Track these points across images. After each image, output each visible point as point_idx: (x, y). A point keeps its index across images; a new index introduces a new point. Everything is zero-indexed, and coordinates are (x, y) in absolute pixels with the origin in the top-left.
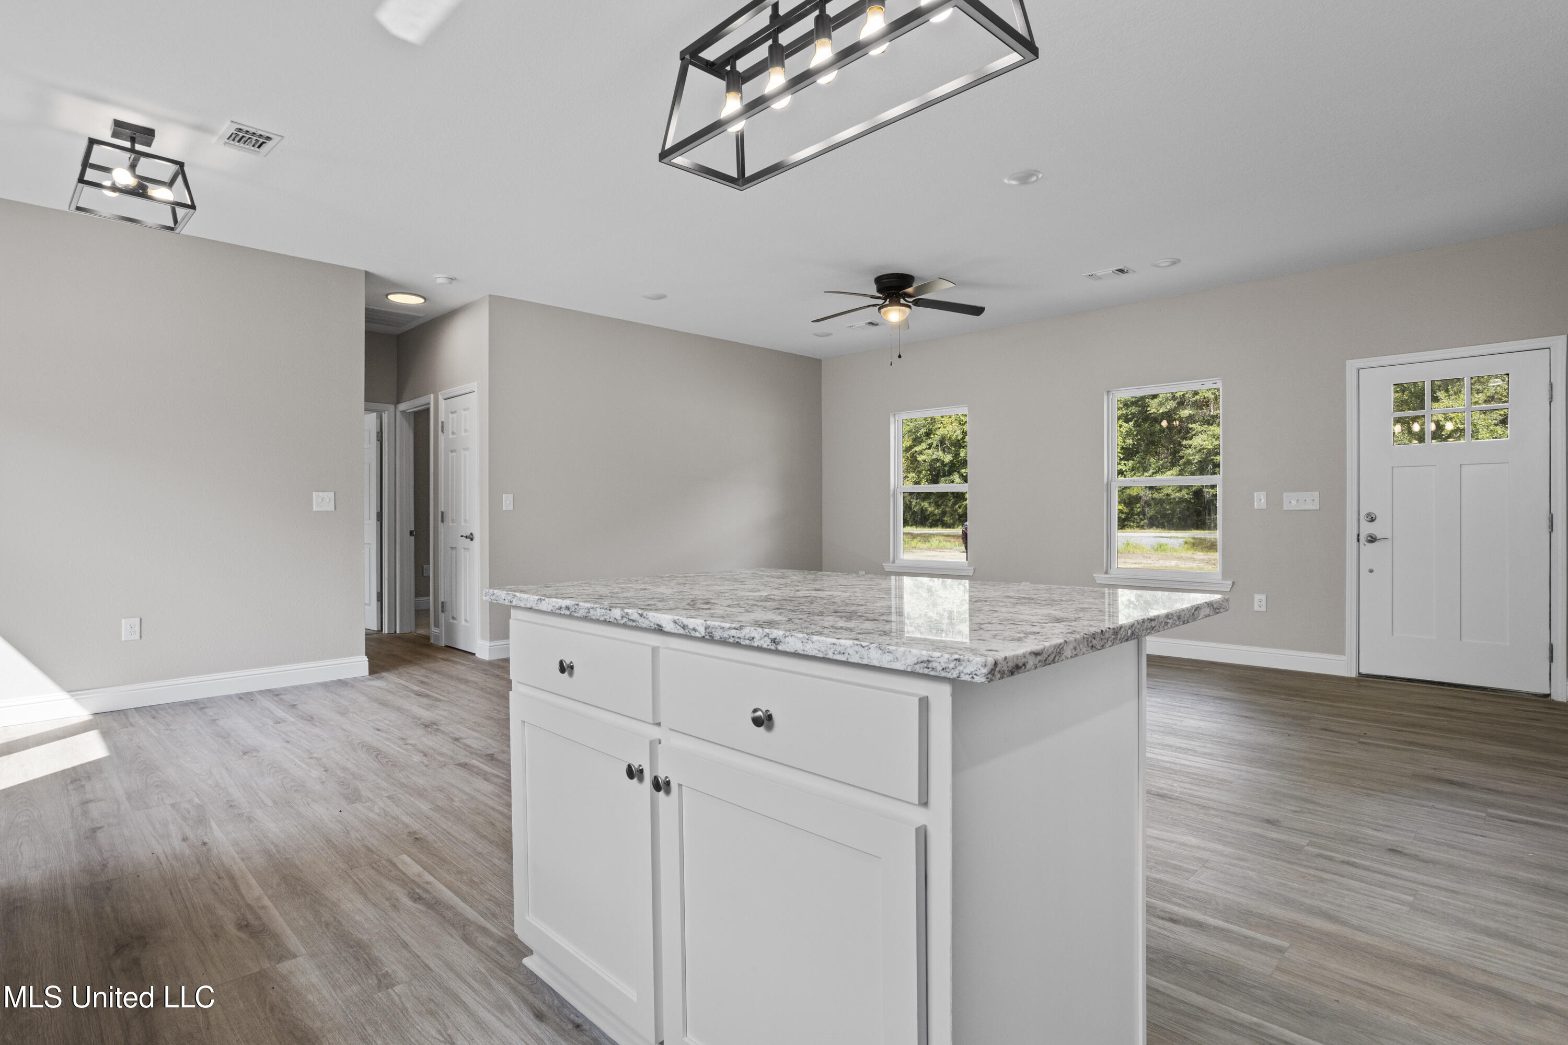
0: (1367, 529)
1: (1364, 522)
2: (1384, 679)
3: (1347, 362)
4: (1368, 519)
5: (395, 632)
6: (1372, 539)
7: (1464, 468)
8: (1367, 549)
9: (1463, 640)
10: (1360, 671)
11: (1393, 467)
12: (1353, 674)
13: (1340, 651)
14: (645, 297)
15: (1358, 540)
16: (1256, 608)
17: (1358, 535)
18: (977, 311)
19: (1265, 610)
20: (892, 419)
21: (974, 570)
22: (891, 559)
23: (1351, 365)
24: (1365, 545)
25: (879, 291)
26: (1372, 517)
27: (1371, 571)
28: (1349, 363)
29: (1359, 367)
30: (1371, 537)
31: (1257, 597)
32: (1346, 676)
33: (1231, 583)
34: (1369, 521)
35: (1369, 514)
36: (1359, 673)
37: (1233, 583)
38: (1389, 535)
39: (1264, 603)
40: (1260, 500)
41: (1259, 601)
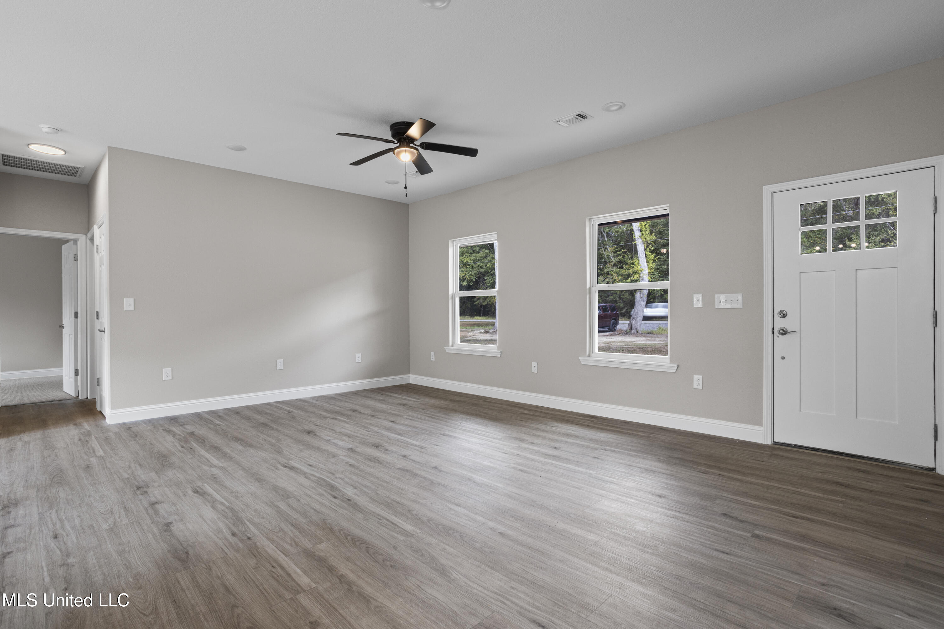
0: (780, 323)
1: (777, 318)
2: (793, 447)
3: (764, 187)
4: (780, 316)
5: (87, 398)
6: (784, 332)
7: (859, 273)
8: (780, 340)
9: (858, 417)
10: (774, 440)
11: (800, 273)
12: (769, 442)
13: (759, 423)
14: (228, 147)
15: (773, 333)
16: (695, 386)
17: (773, 329)
18: (472, 152)
19: (701, 388)
20: (451, 244)
21: (501, 353)
22: (450, 344)
23: (767, 190)
24: (778, 337)
25: (393, 136)
26: (784, 314)
27: (783, 358)
28: (765, 188)
29: (773, 191)
30: (783, 330)
31: (696, 377)
32: (763, 443)
33: (676, 366)
34: (781, 317)
35: (781, 312)
36: (774, 441)
37: (678, 366)
38: (797, 329)
39: (701, 382)
40: (698, 301)
41: (697, 381)
